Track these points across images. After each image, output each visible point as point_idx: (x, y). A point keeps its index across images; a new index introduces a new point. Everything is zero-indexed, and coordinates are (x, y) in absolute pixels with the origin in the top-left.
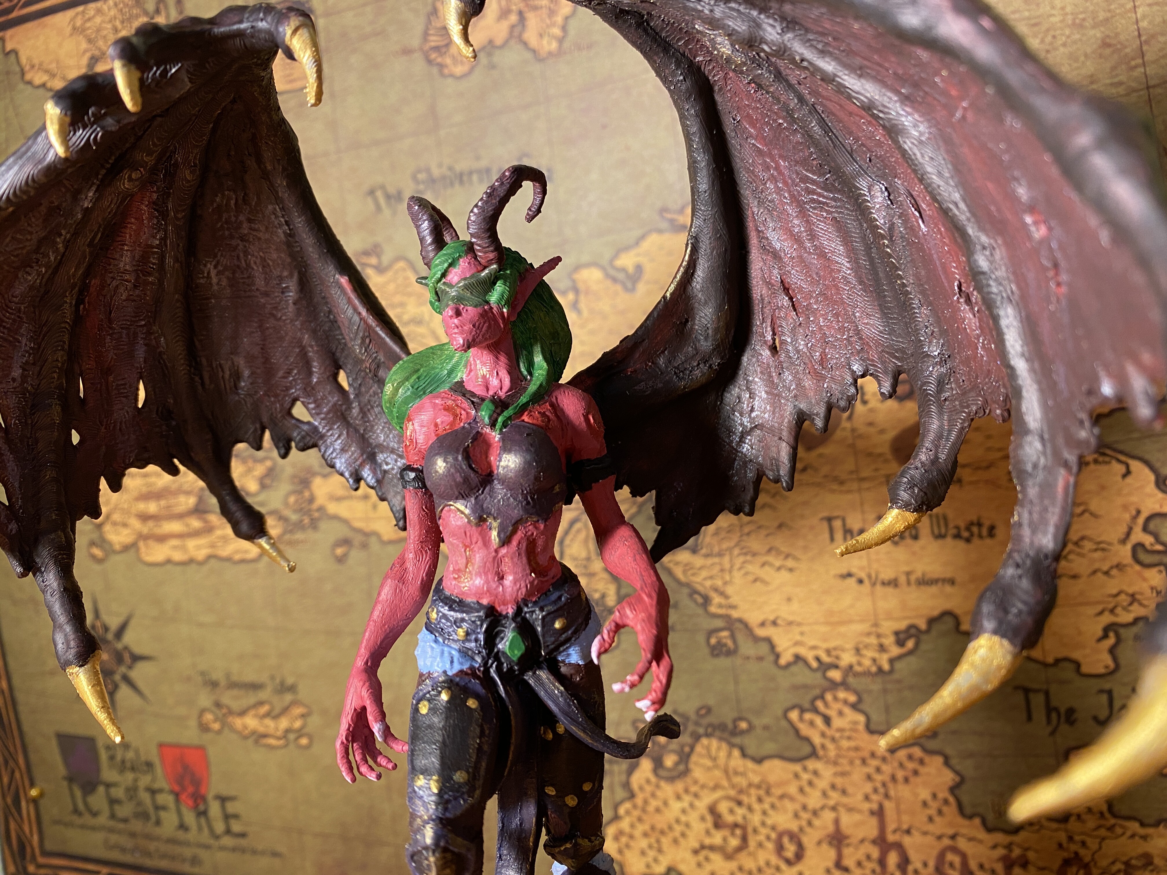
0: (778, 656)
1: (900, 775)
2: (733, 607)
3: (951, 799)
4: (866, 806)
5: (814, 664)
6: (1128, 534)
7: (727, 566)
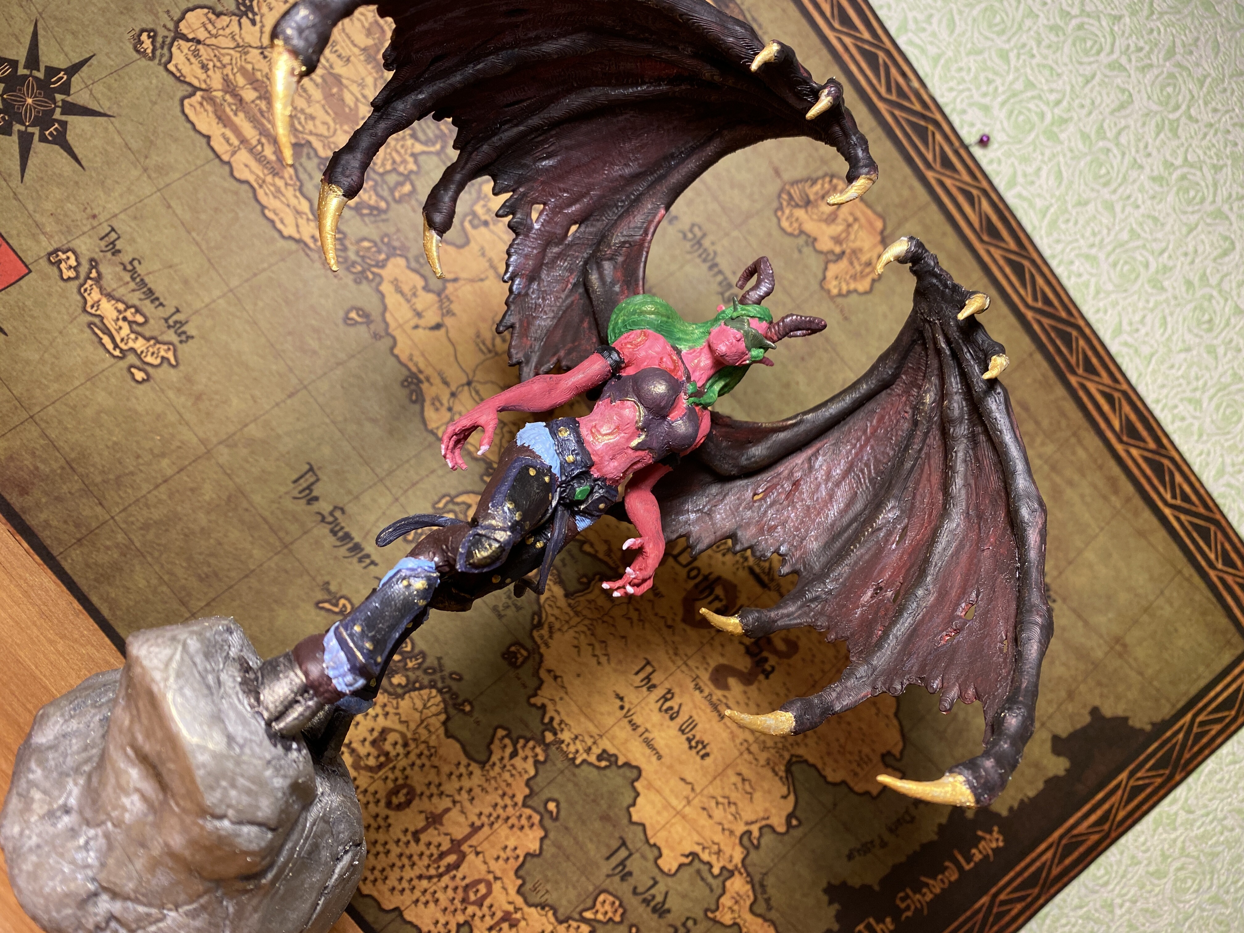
0: (535, 695)
1: (513, 820)
2: (547, 645)
3: (521, 859)
4: (474, 819)
5: (546, 720)
6: (752, 823)
7: (573, 623)
